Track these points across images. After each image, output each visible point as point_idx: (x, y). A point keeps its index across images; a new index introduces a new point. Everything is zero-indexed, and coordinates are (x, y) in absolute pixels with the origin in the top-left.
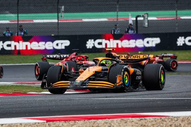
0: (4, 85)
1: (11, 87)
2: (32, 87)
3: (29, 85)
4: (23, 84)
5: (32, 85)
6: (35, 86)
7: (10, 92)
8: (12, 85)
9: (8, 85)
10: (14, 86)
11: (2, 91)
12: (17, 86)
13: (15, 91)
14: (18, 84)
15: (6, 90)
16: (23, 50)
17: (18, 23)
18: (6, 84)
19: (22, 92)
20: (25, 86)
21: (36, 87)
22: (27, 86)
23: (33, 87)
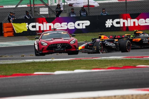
0: (115, 59)
1: (122, 61)
2: (140, 60)
3: (138, 59)
4: (132, 58)
5: (141, 59)
6: (143, 59)
7: (121, 66)
8: (122, 58)
9: (119, 59)
10: (124, 60)
11: (113, 65)
12: (126, 60)
13: (125, 64)
14: (127, 58)
15: (117, 64)
16: (131, 27)
17: (126, 2)
18: (117, 58)
19: (132, 65)
20: (134, 60)
21: (145, 60)
22: (135, 60)
23: (142, 60)
